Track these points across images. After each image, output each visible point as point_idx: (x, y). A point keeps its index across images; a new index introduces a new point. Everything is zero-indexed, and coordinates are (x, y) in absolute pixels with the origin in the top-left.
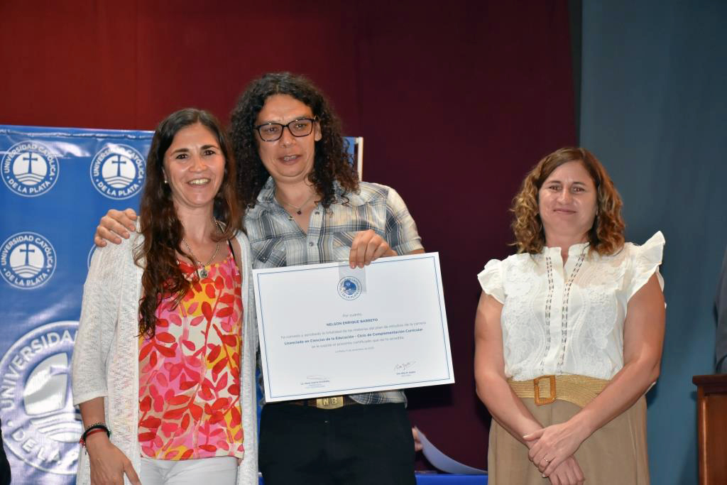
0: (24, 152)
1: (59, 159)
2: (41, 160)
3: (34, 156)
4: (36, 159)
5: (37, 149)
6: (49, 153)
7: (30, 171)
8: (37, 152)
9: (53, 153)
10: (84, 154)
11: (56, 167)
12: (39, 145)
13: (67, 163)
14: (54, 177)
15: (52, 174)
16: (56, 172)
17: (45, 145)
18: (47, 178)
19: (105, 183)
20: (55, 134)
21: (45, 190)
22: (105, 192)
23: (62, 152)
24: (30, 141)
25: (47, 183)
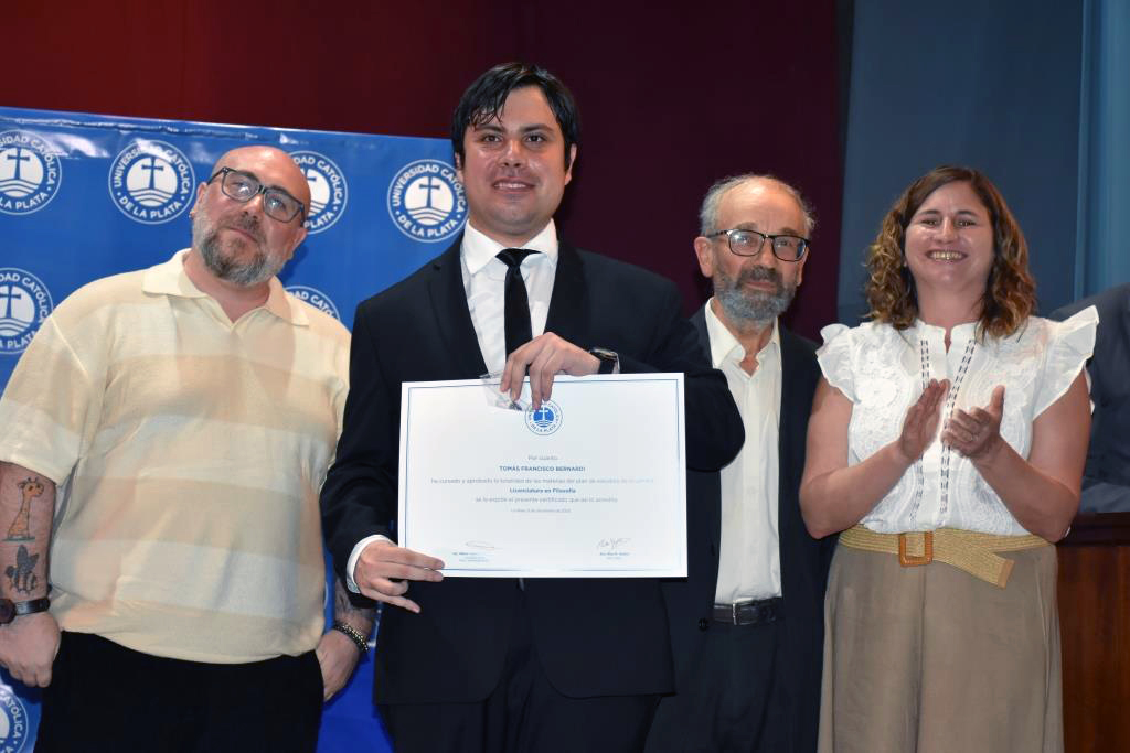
0: (9, 146)
1: (62, 158)
2: (35, 159)
3: (24, 153)
4: (27, 159)
5: (29, 144)
6: (47, 151)
7: (17, 177)
8: (28, 147)
9: (53, 150)
10: (100, 153)
11: (57, 172)
12: (32, 138)
13: (73, 165)
14: (54, 186)
15: (51, 182)
16: (56, 179)
17: (40, 137)
18: (43, 187)
19: (131, 199)
20: (56, 121)
21: (39, 205)
22: (131, 212)
23: (66, 149)
24: (18, 130)
25: (43, 195)
